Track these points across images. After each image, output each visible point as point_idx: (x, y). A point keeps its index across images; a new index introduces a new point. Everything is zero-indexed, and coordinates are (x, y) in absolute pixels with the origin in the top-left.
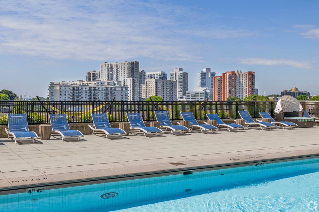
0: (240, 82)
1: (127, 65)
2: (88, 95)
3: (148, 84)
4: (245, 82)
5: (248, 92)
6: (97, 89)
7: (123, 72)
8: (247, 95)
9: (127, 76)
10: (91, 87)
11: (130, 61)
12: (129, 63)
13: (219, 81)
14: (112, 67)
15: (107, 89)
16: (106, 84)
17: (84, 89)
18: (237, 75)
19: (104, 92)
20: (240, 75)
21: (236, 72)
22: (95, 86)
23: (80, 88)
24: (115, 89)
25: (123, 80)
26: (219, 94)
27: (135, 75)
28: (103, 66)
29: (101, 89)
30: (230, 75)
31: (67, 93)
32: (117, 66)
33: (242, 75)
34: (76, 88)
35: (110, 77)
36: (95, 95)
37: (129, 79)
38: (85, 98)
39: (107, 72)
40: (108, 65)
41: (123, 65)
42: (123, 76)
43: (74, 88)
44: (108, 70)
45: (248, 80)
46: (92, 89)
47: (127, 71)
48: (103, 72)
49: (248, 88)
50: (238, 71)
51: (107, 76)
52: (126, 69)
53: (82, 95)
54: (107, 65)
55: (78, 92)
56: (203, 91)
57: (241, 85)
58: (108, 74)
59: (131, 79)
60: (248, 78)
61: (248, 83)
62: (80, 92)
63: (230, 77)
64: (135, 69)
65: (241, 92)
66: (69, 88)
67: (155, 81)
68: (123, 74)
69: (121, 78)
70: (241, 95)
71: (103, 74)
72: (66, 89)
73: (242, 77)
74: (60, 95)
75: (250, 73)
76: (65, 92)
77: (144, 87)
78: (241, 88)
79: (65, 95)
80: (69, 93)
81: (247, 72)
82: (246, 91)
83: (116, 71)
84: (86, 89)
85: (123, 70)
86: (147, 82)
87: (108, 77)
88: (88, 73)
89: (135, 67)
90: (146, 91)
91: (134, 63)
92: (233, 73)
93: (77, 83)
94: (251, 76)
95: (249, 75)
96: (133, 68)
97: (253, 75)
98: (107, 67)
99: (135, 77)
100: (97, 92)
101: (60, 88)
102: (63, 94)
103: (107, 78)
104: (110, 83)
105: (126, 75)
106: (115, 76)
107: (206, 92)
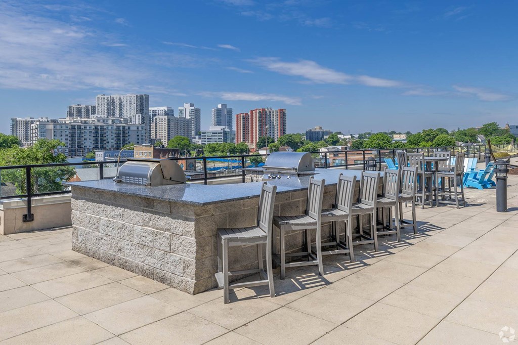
0: (271, 120)
1: (134, 99)
2: (93, 135)
3: (158, 121)
4: (276, 121)
5: (279, 131)
6: (105, 127)
7: (128, 106)
8: (279, 134)
9: (134, 111)
10: (98, 126)
11: (139, 94)
12: (137, 97)
13: (244, 118)
14: (113, 100)
15: (118, 128)
16: (110, 122)
17: (88, 128)
18: (268, 112)
19: (114, 132)
20: (270, 112)
21: (266, 109)
22: (103, 124)
23: (82, 127)
24: (129, 128)
25: (129, 116)
26: (243, 134)
27: (144, 111)
28: (100, 99)
29: (110, 128)
30: (260, 112)
31: (64, 134)
32: (120, 99)
33: (273, 112)
34: (76, 127)
35: (110, 111)
36: (102, 136)
37: (137, 115)
38: (90, 139)
39: (106, 106)
40: (108, 98)
41: (128, 98)
42: (128, 112)
43: (73, 127)
44: (108, 104)
45: (279, 119)
46: (99, 128)
47: (134, 106)
48: (100, 106)
49: (279, 126)
50: (268, 108)
51: (106, 111)
52: (133, 103)
53: (85, 136)
54: (106, 98)
55: (79, 131)
56: (222, 129)
57: (272, 124)
58: (108, 109)
59: (139, 116)
60: (279, 116)
61: (279, 121)
62: (82, 131)
63: (260, 115)
64: (144, 104)
65: (272, 132)
66: (67, 127)
67: (166, 119)
68: (128, 109)
69: (126, 115)
70: (272, 134)
71: (100, 109)
72: (63, 128)
73: (273, 115)
74: (55, 135)
75: (281, 110)
76: (62, 132)
77: (153, 125)
78: (272, 126)
79: (62, 135)
80: (67, 133)
81: (278, 109)
82: (278, 130)
83: (118, 106)
84: (90, 128)
85: (129, 104)
86: (156, 119)
87: (108, 112)
88: (70, 107)
89: (144, 101)
90: (156, 130)
91: (143, 97)
92: (264, 110)
93: (65, 120)
94: (283, 114)
95: (280, 113)
96: (141, 103)
97: (284, 113)
98: (106, 101)
99: (144, 113)
100: (105, 131)
101: (55, 127)
102: (58, 135)
103: (106, 114)
104: (115, 121)
105: (132, 111)
106: (117, 112)
107: (224, 131)
